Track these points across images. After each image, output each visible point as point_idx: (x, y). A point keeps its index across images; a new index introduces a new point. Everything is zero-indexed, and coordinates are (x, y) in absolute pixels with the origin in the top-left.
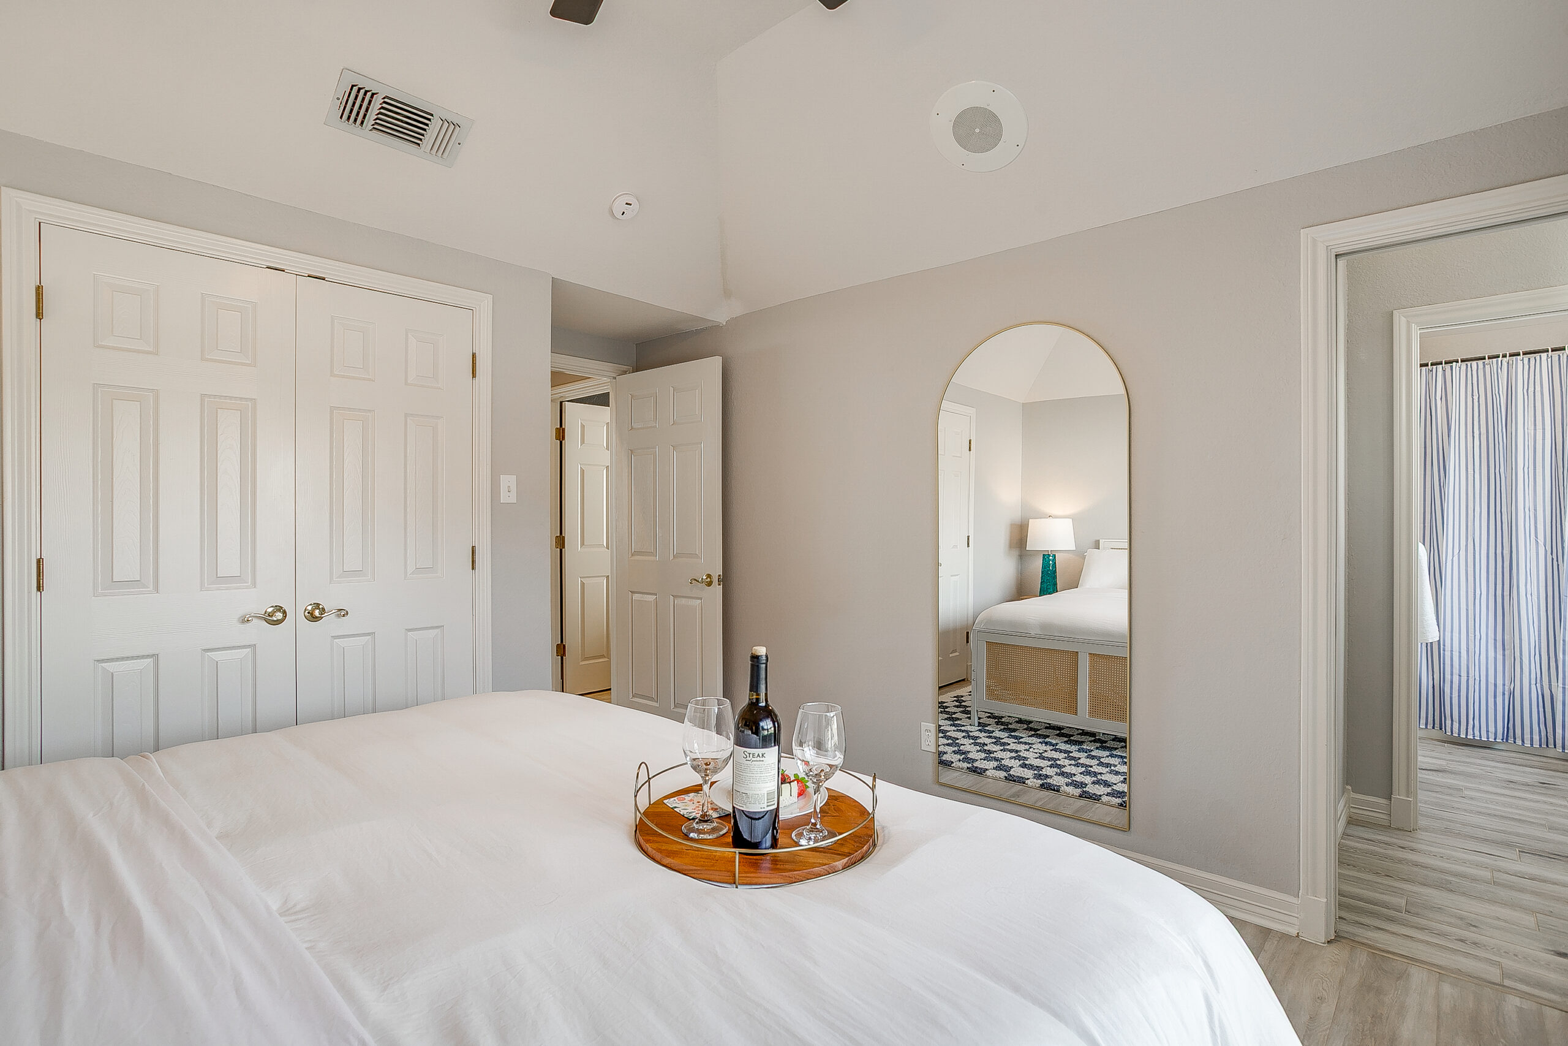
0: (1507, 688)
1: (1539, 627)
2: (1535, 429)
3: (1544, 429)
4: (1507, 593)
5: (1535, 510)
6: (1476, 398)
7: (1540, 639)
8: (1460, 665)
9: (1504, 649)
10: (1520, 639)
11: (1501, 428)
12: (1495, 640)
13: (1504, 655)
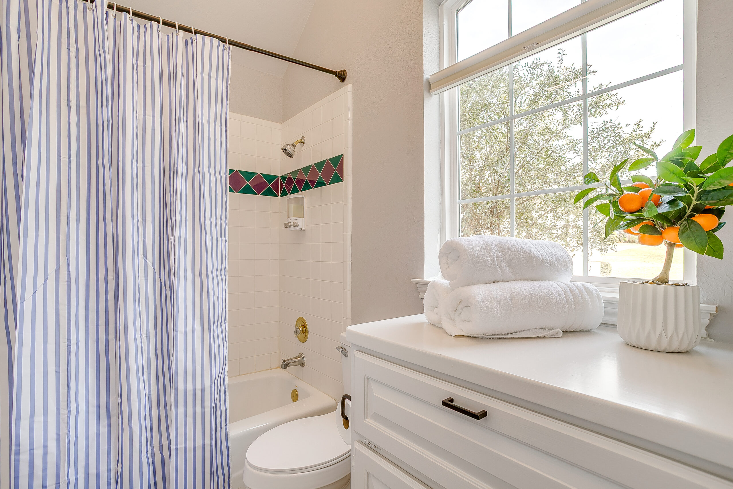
0: (113, 473)
1: (149, 374)
2: (144, 115)
3: (153, 116)
4: (111, 337)
5: (144, 220)
6: (73, 49)
7: (150, 392)
8: (45, 469)
9: (109, 417)
10: (129, 399)
11: (107, 101)
12: (98, 407)
13: (109, 426)
